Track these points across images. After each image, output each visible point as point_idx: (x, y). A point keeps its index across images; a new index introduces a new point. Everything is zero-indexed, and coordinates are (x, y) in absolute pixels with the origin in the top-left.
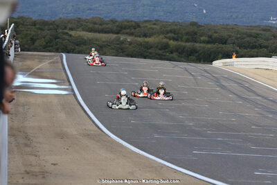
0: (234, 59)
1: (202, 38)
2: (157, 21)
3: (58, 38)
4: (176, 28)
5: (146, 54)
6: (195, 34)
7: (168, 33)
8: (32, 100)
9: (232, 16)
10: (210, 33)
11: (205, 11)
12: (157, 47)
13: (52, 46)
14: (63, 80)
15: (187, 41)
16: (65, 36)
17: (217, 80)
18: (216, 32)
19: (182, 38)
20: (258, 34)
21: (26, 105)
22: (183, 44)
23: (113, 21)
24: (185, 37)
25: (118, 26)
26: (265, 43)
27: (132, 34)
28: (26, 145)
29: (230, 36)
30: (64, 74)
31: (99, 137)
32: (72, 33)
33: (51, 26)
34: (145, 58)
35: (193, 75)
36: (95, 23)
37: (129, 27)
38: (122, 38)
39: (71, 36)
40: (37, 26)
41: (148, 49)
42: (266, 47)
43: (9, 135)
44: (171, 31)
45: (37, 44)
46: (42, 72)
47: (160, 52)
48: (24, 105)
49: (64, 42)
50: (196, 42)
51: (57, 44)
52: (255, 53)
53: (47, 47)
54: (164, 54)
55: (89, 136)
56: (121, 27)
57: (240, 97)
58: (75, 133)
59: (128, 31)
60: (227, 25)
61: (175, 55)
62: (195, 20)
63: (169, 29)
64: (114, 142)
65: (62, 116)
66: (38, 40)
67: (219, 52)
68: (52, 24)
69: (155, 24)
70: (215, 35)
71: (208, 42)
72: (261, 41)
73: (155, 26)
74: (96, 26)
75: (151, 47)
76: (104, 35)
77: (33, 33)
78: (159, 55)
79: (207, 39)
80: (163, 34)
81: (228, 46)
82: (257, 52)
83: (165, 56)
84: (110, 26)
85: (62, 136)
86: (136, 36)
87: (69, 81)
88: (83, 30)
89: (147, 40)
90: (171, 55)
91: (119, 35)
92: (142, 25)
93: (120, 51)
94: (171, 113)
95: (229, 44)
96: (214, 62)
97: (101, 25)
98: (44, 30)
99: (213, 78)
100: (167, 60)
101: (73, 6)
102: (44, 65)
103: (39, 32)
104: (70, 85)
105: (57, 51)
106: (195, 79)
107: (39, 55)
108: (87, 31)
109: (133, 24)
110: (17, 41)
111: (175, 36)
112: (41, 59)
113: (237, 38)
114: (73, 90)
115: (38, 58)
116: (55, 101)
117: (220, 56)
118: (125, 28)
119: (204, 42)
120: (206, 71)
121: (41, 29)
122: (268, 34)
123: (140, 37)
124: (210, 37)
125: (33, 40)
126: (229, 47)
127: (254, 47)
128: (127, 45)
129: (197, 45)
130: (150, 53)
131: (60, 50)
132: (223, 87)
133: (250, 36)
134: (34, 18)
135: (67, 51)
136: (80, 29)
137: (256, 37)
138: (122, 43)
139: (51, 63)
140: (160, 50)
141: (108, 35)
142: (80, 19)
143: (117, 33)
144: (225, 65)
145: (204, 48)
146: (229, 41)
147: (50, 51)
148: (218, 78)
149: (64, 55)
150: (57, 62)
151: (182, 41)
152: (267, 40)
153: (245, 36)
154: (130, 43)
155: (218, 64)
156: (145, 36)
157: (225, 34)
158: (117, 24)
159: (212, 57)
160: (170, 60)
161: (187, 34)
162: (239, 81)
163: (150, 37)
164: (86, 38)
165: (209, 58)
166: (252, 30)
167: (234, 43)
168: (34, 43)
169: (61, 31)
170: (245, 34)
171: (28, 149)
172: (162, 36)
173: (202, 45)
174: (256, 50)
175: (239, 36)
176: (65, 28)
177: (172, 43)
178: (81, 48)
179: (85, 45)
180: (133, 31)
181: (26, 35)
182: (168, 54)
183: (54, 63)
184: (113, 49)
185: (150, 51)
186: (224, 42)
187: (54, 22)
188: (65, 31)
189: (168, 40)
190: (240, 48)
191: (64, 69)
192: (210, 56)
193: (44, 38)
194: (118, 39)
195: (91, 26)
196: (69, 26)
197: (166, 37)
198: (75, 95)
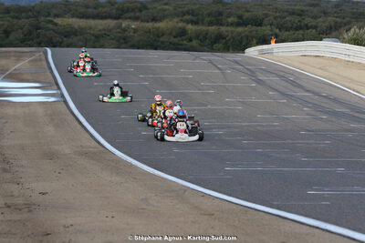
0: (273, 45)
1: (230, 20)
3: (40, 28)
4: (193, 7)
5: (156, 44)
6: (221, 14)
7: (184, 15)
8: (9, 111)
10: (240, 12)
12: (170, 34)
13: (32, 40)
14: (49, 83)
15: (211, 24)
16: (48, 25)
17: (252, 74)
18: (248, 11)
19: (203, 20)
20: (302, 11)
21: (2, 118)
22: (205, 28)
23: (111, 3)
24: (207, 20)
25: (117, 9)
26: (313, 22)
27: (136, 19)
28: (5, 170)
29: (266, 15)
30: (50, 75)
31: (100, 156)
32: (56, 20)
33: (30, 13)
34: (156, 49)
35: (220, 69)
36: (87, 7)
37: (133, 10)
38: (125, 24)
39: (56, 24)
40: (12, 14)
41: (159, 37)
42: (315, 27)
44: (188, 13)
45: (11, 37)
46: (21, 74)
47: (176, 40)
49: (48, 33)
50: (221, 25)
51: (38, 37)
52: (301, 36)
53: (24, 42)
54: (181, 42)
55: (87, 154)
56: (123, 11)
57: (283, 94)
58: (67, 151)
59: (132, 14)
61: (195, 43)
63: (186, 9)
64: (120, 160)
65: (50, 129)
66: (13, 33)
67: (253, 37)
68: (31, 11)
69: (166, 4)
70: (247, 15)
71: (238, 25)
72: (307, 20)
73: (167, 7)
74: (90, 10)
75: (163, 35)
76: (101, 22)
77: (6, 23)
78: (174, 44)
79: (236, 20)
80: (178, 16)
81: (264, 28)
82: (303, 35)
83: (182, 45)
84: (107, 9)
85: (51, 156)
86: (142, 21)
87: (57, 84)
88: (73, 16)
89: (157, 25)
90: (190, 44)
91: (120, 21)
92: (149, 6)
93: (122, 41)
95: (266, 25)
96: (247, 50)
97: (95, 8)
98: (20, 19)
99: (246, 71)
100: (185, 50)
102: (23, 64)
103: (15, 21)
104: (59, 88)
105: (39, 45)
106: (223, 73)
107: (15, 52)
108: (78, 17)
109: (139, 5)
111: (194, 18)
112: (19, 57)
113: (276, 18)
114: (63, 96)
115: (14, 56)
116: (40, 110)
117: (255, 41)
118: (128, 11)
119: (232, 24)
120: (237, 62)
121: (17, 18)
122: (315, 10)
123: (148, 22)
124: (240, 17)
125: (7, 33)
126: (266, 30)
127: (297, 29)
128: (132, 34)
129: (223, 29)
130: (163, 42)
131: (42, 45)
132: (259, 82)
133: (293, 13)
134: (6, 4)
135: (53, 45)
136: (69, 15)
137: (300, 15)
138: (125, 30)
139: (30, 62)
140: (175, 37)
141: (105, 21)
143: (118, 18)
144: (262, 53)
145: (232, 32)
146: (265, 22)
147: (30, 46)
148: (253, 71)
149: (49, 50)
150: (41, 60)
151: (203, 24)
152: (315, 17)
153: (285, 14)
154: (135, 31)
155: (252, 52)
156: (154, 20)
157: (259, 13)
158: (117, 6)
159: (244, 43)
160: (189, 51)
161: (209, 15)
162: (282, 74)
163: (161, 21)
164: (76, 26)
165: (241, 46)
166: (295, 5)
167: (271, 25)
168: (8, 37)
169: (42, 18)
170: (287, 11)
171: (8, 176)
172: (176, 20)
173: (230, 29)
174: (301, 32)
175: (278, 14)
176: (49, 15)
177: (190, 27)
178: (70, 40)
179: (76, 36)
180: (138, 14)
182: (185, 42)
183: (35, 60)
184: (113, 39)
185: (161, 39)
186: (258, 23)
187: (33, 7)
188: (48, 18)
189: (185, 24)
190: (280, 30)
191: (50, 68)
192: (241, 43)
193: (22, 29)
194: (120, 27)
195: (82, 10)
196: (55, 11)
197: (181, 20)
198: (65, 102)
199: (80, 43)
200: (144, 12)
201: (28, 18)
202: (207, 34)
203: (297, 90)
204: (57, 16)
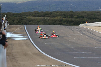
1: (75, 17)
2: (58, 11)
3: (22, 19)
4: (65, 13)
5: (54, 23)
6: (72, 15)
7: (62, 15)
8: (14, 42)
9: (85, 8)
10: (78, 15)
11: (75, 7)
12: (58, 21)
13: (20, 22)
14: (25, 34)
15: (70, 18)
16: (25, 18)
18: (80, 14)
21: (12, 44)
22: (68, 19)
23: (42, 12)
24: (69, 17)
27: (49, 17)
29: (85, 15)
30: (25, 32)
32: (27, 17)
34: (54, 25)
35: (72, 30)
36: (35, 13)
38: (46, 18)
39: (27, 18)
40: (15, 15)
41: (55, 21)
42: (98, 18)
43: (6, 55)
46: (17, 32)
47: (60, 22)
48: (11, 44)
49: (25, 21)
51: (22, 22)
53: (18, 23)
57: (90, 37)
58: (30, 53)
59: (48, 15)
60: (84, 11)
61: (65, 23)
62: (72, 10)
63: (63, 14)
65: (25, 47)
66: (15, 21)
67: (81, 21)
68: (20, 14)
69: (57, 12)
70: (80, 15)
71: (77, 18)
72: (96, 16)
74: (36, 14)
75: (56, 21)
76: (39, 17)
77: (13, 18)
79: (77, 17)
83: (61, 24)
84: (41, 14)
86: (51, 17)
87: (27, 35)
89: (55, 18)
92: (52, 13)
93: (45, 23)
94: (65, 44)
96: (80, 25)
97: (38, 14)
98: (17, 17)
99: (80, 31)
101: (27, 8)
102: (18, 29)
103: (15, 17)
104: (28, 36)
105: (22, 24)
106: (73, 31)
107: (16, 26)
108: (33, 16)
109: (50, 13)
110: (8, 21)
111: (65, 16)
113: (88, 16)
114: (29, 38)
115: (15, 27)
116: (23, 42)
117: (82, 22)
121: (16, 16)
122: (99, 14)
123: (52, 17)
124: (78, 16)
125: (13, 21)
126: (85, 19)
127: (94, 19)
129: (73, 19)
131: (23, 24)
133: (92, 15)
134: (13, 13)
135: (26, 24)
136: (30, 16)
137: (94, 15)
138: (46, 20)
139: (20, 28)
140: (60, 21)
142: (30, 12)
143: (44, 16)
144: (84, 26)
145: (76, 20)
146: (85, 17)
147: (20, 24)
149: (25, 25)
150: (23, 28)
151: (68, 18)
152: (98, 16)
153: (90, 15)
154: (49, 20)
156: (54, 17)
157: (83, 15)
158: (44, 13)
159: (79, 23)
160: (64, 25)
161: (69, 15)
162: (89, 31)
163: (56, 17)
164: (33, 19)
165: (78, 24)
166: (93, 12)
169: (23, 17)
172: (60, 17)
174: (94, 20)
175: (88, 15)
176: (25, 16)
177: (64, 19)
178: (31, 23)
179: (32, 21)
180: (49, 15)
181: (11, 19)
182: (63, 23)
184: (43, 22)
185: (56, 22)
186: (83, 17)
187: (21, 14)
188: (25, 17)
189: (62, 18)
190: (89, 19)
191: (25, 30)
192: (78, 23)
193: (17, 20)
194: (44, 19)
195: (34, 14)
196: (26, 15)
197: (62, 17)
198: (30, 40)
199: (34, 23)
200: (51, 15)
201: (19, 17)
202: (68, 21)
203: (94, 36)
204: (27, 16)
